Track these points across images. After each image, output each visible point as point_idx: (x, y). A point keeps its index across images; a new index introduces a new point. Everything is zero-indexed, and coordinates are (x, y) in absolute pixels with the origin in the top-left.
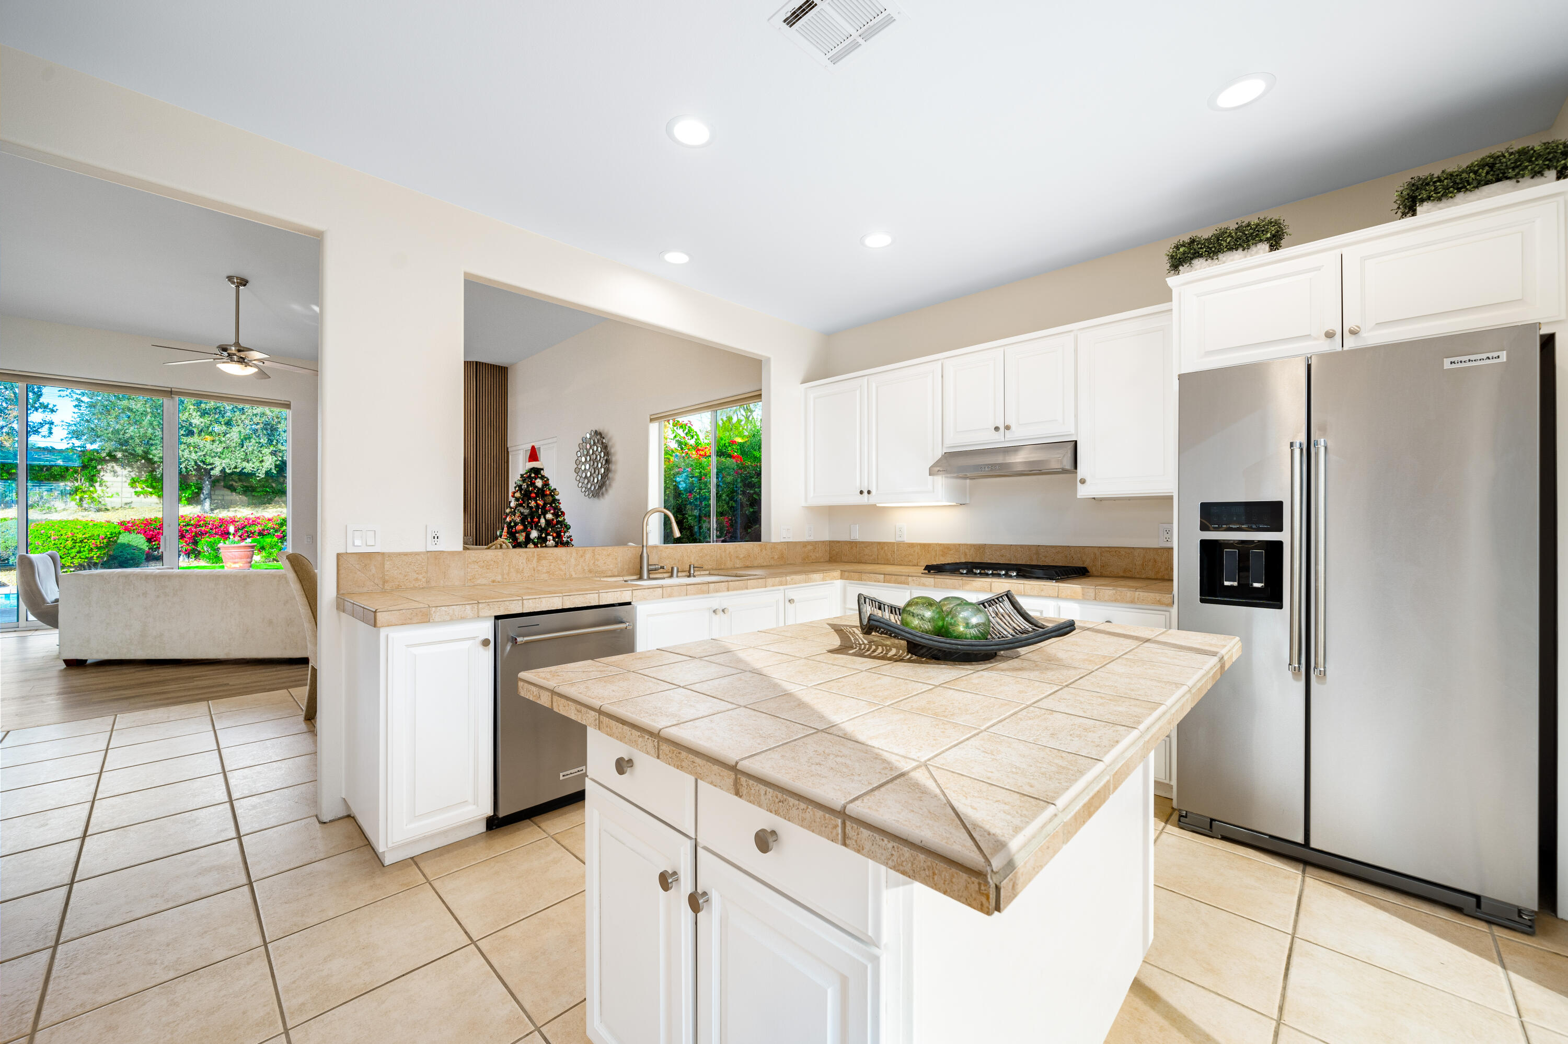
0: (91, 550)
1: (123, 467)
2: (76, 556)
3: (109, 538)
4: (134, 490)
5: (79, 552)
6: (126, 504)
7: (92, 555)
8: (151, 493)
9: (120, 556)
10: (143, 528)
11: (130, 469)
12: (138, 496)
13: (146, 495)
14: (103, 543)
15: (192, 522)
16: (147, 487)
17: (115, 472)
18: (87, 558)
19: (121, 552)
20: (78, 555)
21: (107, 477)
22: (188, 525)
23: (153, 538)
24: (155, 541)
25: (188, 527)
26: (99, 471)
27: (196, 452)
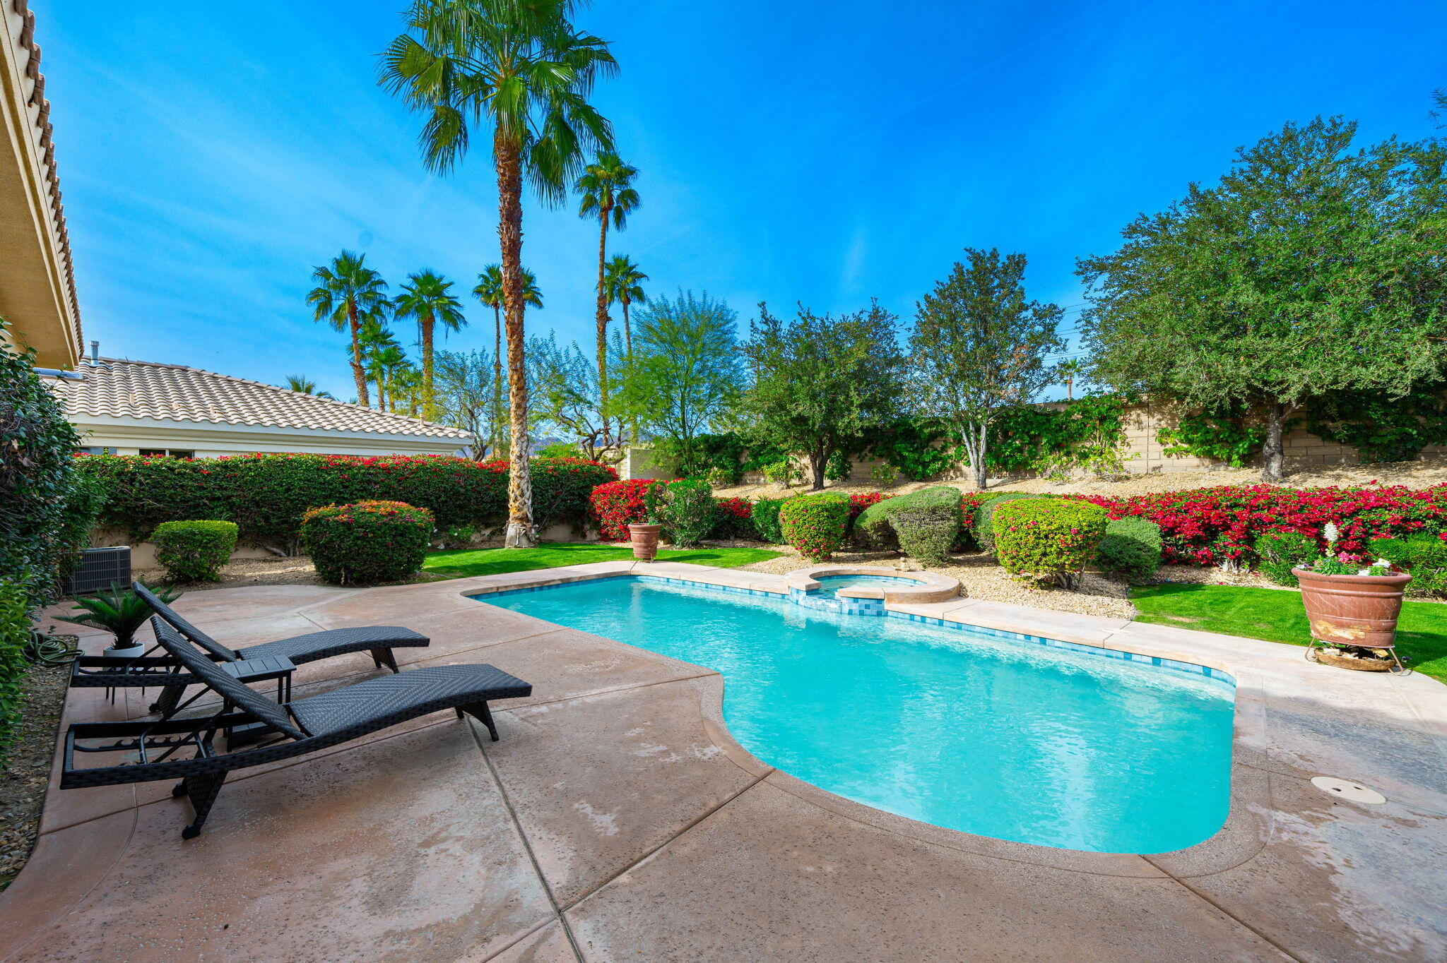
0: (1060, 553)
1: (1150, 414)
2: (1041, 559)
3: (1086, 532)
4: (1163, 448)
5: (1045, 554)
6: (1154, 469)
7: (1062, 561)
8: (1187, 451)
9: (1118, 559)
10: (1160, 509)
11: (1159, 417)
12: (1169, 456)
13: (1180, 454)
14: (1077, 541)
15: (1243, 500)
16: (1182, 442)
17: (1140, 423)
18: (1056, 565)
19: (1120, 552)
20: (1044, 559)
21: (1131, 431)
22: (1236, 505)
23: (1176, 527)
24: (1180, 533)
25: (1236, 510)
26: (1119, 424)
27: (1249, 365)
